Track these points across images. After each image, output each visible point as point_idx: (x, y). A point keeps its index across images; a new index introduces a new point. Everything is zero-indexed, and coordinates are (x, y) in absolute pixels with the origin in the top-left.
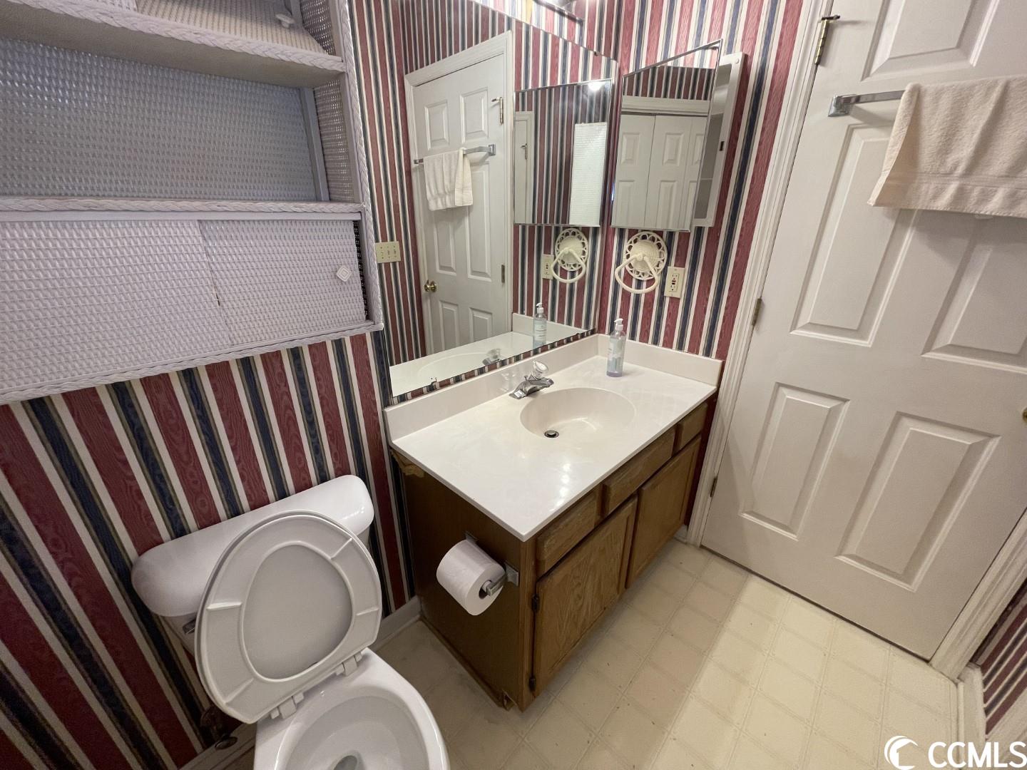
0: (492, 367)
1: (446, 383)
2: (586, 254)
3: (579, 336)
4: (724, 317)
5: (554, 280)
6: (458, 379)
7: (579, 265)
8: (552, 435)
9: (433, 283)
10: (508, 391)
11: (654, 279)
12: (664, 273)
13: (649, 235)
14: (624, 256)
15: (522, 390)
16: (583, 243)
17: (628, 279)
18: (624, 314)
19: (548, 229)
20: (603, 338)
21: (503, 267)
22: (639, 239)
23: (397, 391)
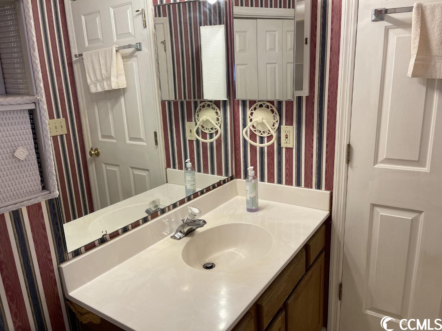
0: (154, 215)
1: (115, 234)
2: (220, 120)
3: (222, 182)
4: (326, 159)
5: (198, 141)
6: (125, 230)
7: (216, 129)
8: (209, 267)
9: (96, 149)
10: (169, 234)
11: (272, 136)
12: (279, 130)
13: (264, 104)
14: (248, 120)
15: (181, 232)
16: (217, 113)
17: (253, 136)
18: (254, 164)
19: (189, 103)
20: (240, 182)
21: (155, 134)
22: (258, 107)
23: (71, 247)
